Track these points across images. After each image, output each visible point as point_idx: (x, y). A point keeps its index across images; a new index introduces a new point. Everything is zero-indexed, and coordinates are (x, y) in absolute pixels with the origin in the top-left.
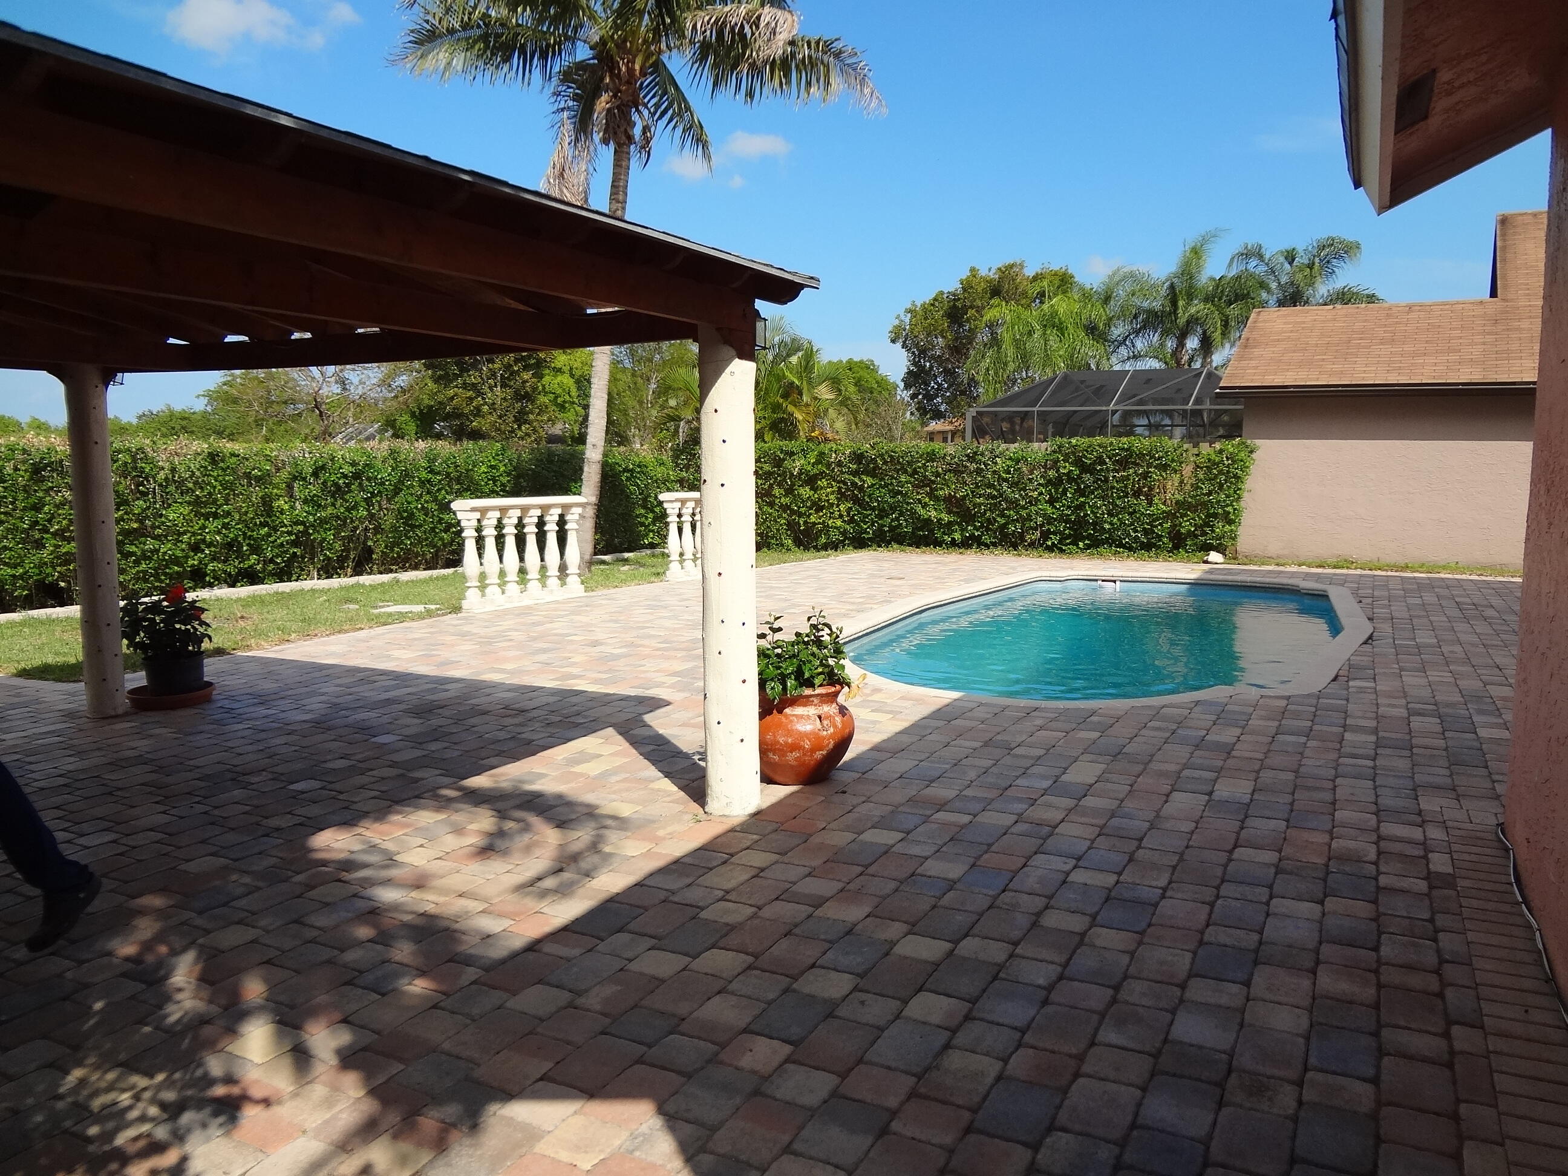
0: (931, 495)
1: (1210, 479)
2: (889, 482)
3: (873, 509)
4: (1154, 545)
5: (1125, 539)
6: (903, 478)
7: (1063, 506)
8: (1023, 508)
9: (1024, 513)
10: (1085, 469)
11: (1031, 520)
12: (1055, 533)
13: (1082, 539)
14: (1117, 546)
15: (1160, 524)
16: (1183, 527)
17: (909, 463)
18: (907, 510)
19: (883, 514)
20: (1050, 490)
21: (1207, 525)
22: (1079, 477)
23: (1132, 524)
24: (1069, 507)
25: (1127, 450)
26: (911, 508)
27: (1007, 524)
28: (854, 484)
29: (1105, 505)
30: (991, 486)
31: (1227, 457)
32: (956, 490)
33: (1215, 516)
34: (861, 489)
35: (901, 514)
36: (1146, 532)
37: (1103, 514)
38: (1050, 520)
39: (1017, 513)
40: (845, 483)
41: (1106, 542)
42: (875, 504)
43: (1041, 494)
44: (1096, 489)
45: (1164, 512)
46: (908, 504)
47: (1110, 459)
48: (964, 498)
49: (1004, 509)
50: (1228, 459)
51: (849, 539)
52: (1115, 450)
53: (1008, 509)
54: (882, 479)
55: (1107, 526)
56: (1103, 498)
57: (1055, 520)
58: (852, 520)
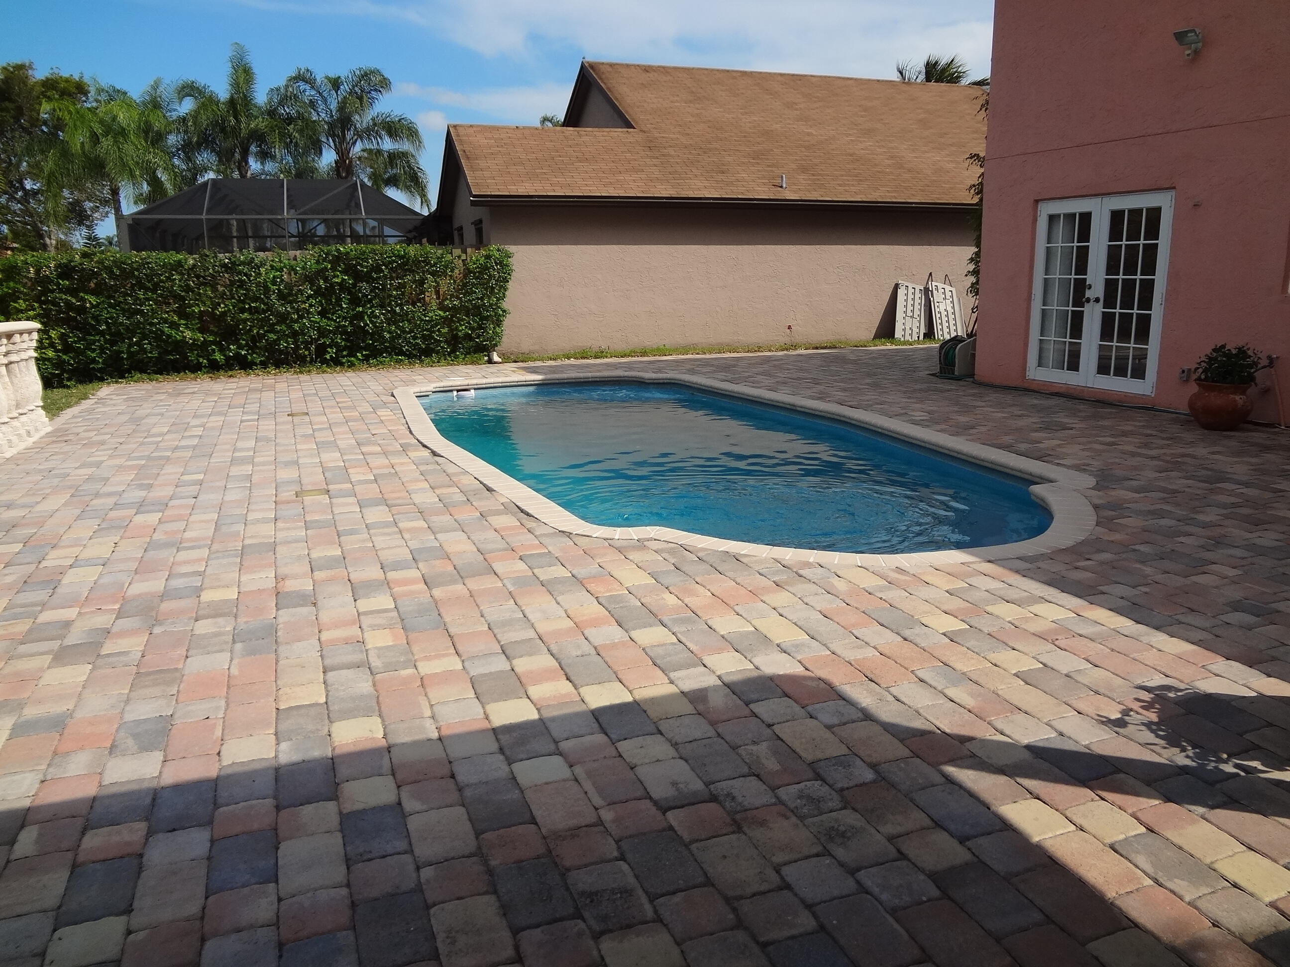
0: (182, 313)
1: (484, 284)
2: (121, 299)
3: (102, 333)
4: (433, 351)
5: (404, 347)
6: (141, 294)
7: (338, 318)
8: (296, 321)
9: (296, 326)
10: (358, 277)
11: (304, 335)
12: (330, 346)
13: (360, 349)
14: (397, 355)
15: (439, 330)
16: (461, 331)
17: (149, 277)
18: (151, 332)
19: (116, 337)
20: (320, 301)
21: (480, 327)
22: (354, 285)
23: (411, 331)
24: (345, 318)
25: (401, 257)
26: (158, 329)
27: (279, 339)
28: (68, 304)
29: (383, 314)
30: (256, 299)
31: (496, 263)
32: (216, 306)
33: (486, 318)
34: (82, 310)
35: (144, 337)
36: (424, 338)
37: (382, 322)
38: (322, 332)
39: (290, 327)
40: (56, 304)
41: (386, 350)
42: (104, 327)
43: (311, 306)
44: (375, 297)
45: (442, 317)
46: (152, 324)
47: (387, 267)
48: (224, 314)
49: (274, 324)
50: (497, 264)
51: (68, 372)
52: (391, 257)
53: (278, 323)
54: (110, 297)
55: (387, 336)
56: (382, 306)
57: (330, 331)
58: (67, 349)
